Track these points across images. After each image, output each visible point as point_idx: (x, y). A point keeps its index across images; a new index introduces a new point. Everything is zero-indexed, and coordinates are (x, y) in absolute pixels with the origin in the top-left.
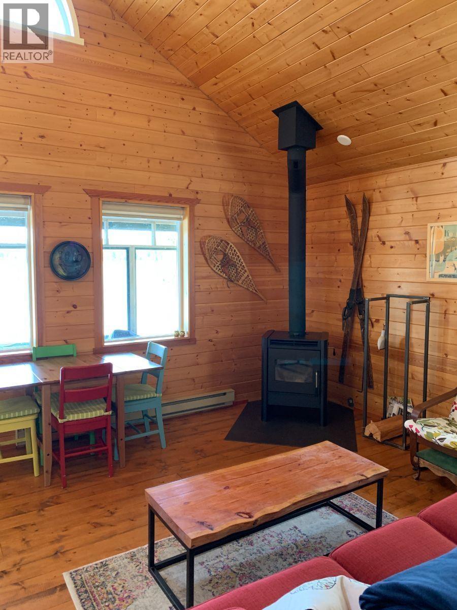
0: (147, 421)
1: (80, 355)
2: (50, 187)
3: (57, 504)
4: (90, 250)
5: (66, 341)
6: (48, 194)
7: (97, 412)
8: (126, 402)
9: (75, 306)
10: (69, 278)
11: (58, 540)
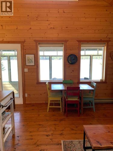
0: (90, 103)
1: (74, 83)
2: (68, 40)
3: (64, 121)
4: (77, 56)
5: (71, 79)
6: (68, 42)
7: (76, 99)
8: (84, 97)
9: (73, 71)
10: (72, 64)
11: (62, 131)
